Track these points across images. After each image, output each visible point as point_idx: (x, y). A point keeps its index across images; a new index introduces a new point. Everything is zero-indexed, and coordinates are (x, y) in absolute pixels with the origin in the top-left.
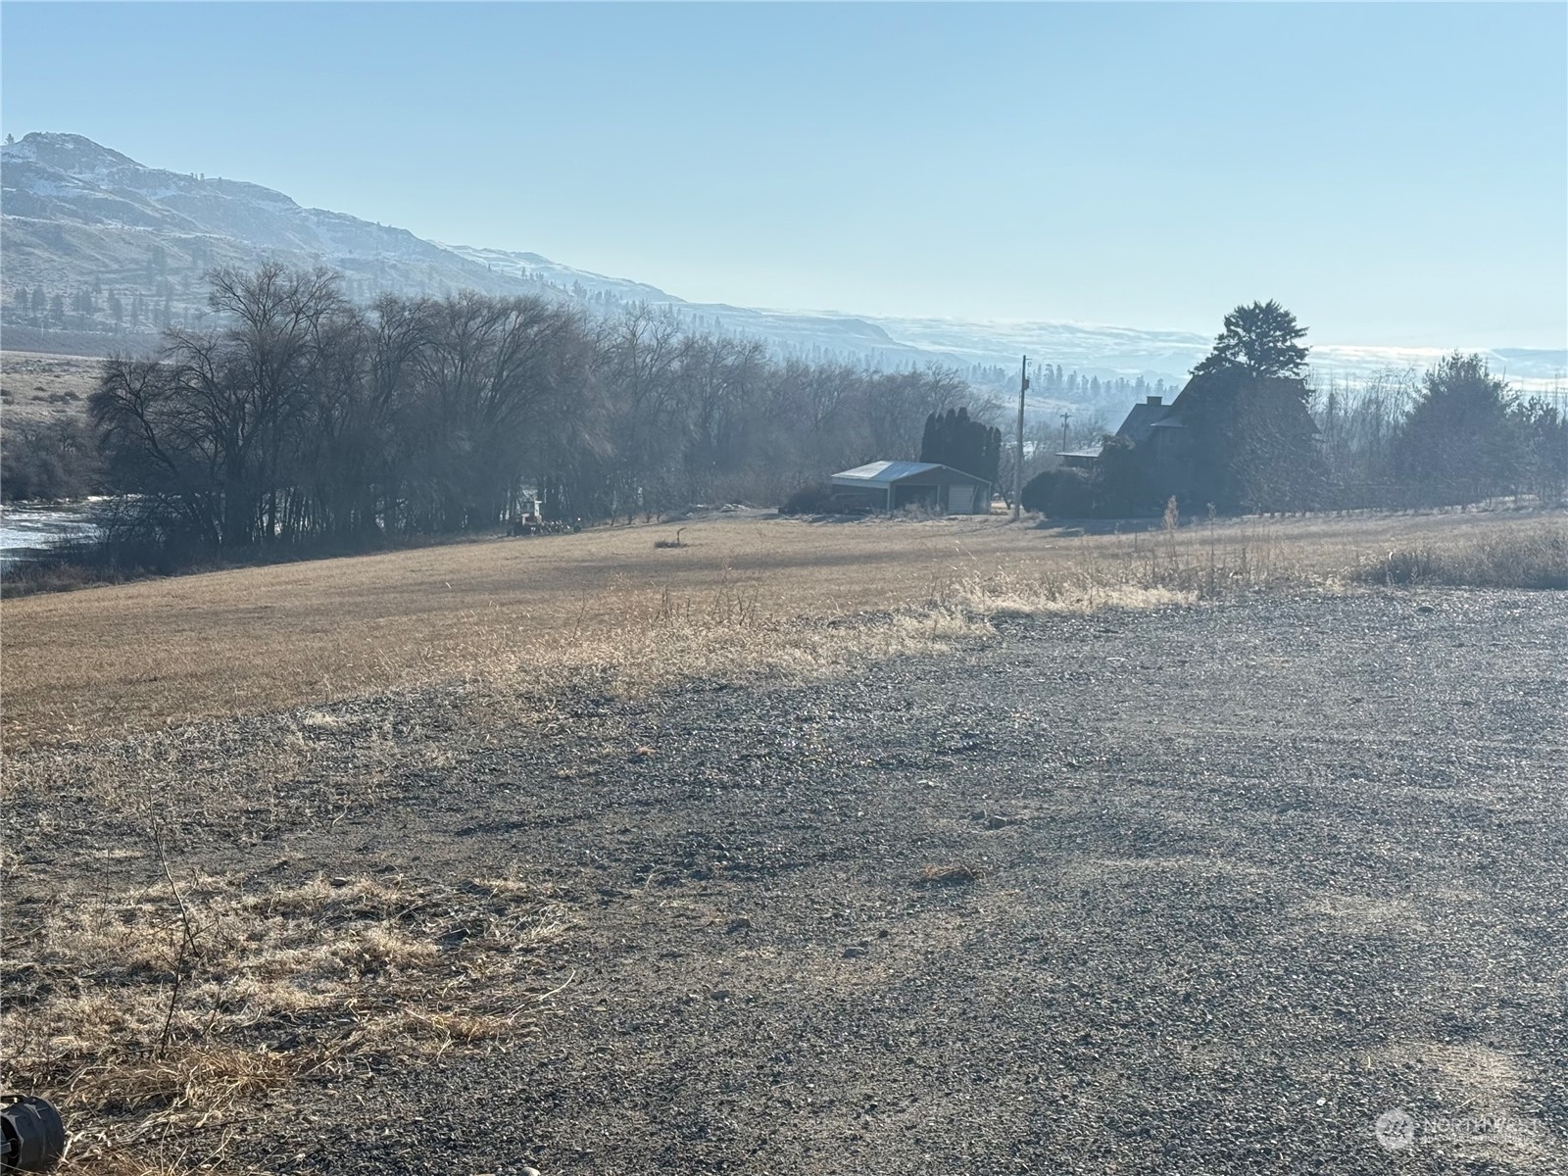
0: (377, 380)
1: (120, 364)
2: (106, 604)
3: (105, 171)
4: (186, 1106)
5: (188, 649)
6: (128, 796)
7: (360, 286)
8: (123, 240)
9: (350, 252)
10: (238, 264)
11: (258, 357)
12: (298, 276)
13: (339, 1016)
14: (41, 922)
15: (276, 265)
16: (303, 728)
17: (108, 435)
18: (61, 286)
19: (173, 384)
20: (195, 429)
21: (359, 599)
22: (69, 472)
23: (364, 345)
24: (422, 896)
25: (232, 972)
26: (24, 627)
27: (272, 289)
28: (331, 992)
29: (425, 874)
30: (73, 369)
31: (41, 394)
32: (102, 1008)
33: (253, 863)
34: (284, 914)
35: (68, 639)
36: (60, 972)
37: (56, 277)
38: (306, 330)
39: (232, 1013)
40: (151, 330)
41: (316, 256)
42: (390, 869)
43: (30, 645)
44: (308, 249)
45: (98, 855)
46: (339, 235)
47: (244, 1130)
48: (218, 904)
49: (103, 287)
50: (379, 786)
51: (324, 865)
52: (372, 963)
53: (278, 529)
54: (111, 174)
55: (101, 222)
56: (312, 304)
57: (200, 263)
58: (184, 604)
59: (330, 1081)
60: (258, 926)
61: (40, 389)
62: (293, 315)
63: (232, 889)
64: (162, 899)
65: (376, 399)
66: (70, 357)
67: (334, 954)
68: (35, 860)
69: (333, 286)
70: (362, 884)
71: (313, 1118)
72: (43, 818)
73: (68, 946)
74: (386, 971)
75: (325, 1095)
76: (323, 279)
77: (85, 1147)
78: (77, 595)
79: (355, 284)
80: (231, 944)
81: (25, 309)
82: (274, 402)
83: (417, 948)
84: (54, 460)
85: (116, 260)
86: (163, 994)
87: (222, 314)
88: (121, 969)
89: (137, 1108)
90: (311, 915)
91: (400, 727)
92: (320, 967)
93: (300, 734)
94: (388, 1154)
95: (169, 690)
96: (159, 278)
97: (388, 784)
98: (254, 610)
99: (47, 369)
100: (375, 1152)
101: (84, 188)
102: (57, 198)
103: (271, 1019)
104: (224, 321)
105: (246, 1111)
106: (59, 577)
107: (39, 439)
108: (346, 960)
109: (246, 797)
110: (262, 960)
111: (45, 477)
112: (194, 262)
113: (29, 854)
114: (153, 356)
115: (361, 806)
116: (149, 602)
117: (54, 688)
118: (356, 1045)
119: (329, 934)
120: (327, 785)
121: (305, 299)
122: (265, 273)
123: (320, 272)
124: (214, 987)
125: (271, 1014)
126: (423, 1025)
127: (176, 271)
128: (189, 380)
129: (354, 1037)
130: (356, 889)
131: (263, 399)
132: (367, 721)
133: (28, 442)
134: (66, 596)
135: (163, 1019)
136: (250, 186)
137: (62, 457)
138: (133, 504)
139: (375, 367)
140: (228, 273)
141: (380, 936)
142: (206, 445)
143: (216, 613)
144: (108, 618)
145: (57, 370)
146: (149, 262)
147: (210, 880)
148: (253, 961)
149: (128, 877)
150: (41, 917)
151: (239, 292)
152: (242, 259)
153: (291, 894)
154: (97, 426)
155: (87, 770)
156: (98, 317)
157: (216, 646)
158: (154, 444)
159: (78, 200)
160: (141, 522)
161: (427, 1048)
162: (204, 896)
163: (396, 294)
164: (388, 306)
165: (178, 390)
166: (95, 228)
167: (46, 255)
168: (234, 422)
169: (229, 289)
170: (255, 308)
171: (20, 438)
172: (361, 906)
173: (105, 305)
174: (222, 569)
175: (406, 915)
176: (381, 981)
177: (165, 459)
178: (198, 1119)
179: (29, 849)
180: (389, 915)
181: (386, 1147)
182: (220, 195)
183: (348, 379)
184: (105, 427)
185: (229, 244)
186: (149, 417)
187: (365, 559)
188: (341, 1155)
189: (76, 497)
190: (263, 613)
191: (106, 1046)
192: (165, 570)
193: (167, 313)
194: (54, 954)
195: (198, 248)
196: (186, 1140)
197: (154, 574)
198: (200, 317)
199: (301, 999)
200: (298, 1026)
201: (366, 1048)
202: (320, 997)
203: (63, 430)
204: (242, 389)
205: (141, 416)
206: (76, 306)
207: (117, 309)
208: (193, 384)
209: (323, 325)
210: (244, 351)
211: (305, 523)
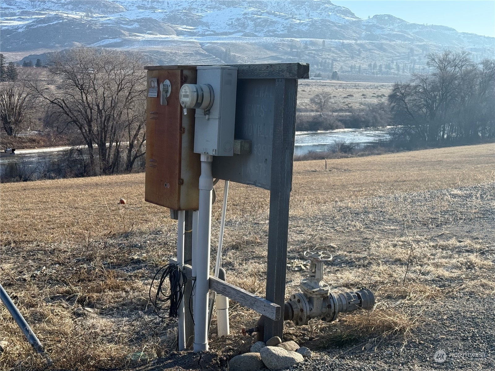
0: (481, 87)
1: (398, 85)
2: (391, 158)
3: (397, 25)
4: (410, 299)
5: (415, 172)
6: (396, 211)
7: (477, 56)
8: (401, 46)
9: (474, 46)
10: (436, 51)
11: (442, 81)
12: (456, 55)
13: (459, 280)
14: (369, 245)
15: (449, 51)
16: (450, 194)
17: (394, 106)
18: (382, 61)
19: (414, 91)
20: (420, 105)
21: (471, 159)
22: (382, 119)
23: (477, 76)
24: (488, 247)
25: (425, 264)
26: (367, 165)
27: (447, 59)
28: (456, 273)
29: (489, 241)
30: (384, 87)
31: (374, 95)
32: (386, 270)
33: (433, 234)
34: (442, 249)
35: (379, 168)
36: (374, 259)
37: (380, 59)
38: (458, 72)
39: (425, 276)
40: (408, 74)
41: (463, 48)
42: (477, 238)
43: (368, 170)
44: (460, 46)
45: (386, 227)
46: (471, 40)
47: (428, 308)
48: (421, 244)
49: (394, 61)
50: (475, 213)
51: (455, 236)
52: (470, 266)
53: (445, 136)
54: (398, 26)
55: (394, 41)
56: (460, 63)
57: (425, 52)
58: (415, 159)
59: (456, 298)
60: (434, 251)
61: (374, 94)
62: (454, 67)
63: (426, 240)
64: (405, 242)
65: (480, 93)
66: (383, 83)
67: (458, 262)
68: (368, 228)
69: (467, 57)
70: (468, 242)
71: (449, 307)
72: (371, 216)
73: (377, 252)
74: (475, 269)
75: (454, 301)
76: (464, 55)
77: (381, 307)
78: (383, 156)
79: (475, 56)
80: (425, 256)
81: (371, 69)
82: (446, 95)
83: (485, 262)
84: (377, 115)
85: (398, 53)
86: (404, 268)
87: (431, 68)
88: (392, 260)
89: (396, 298)
90: (451, 250)
91: (483, 196)
92: (453, 265)
93: (449, 196)
94: (473, 320)
95: (409, 184)
96: (412, 58)
97: (478, 213)
98: (437, 161)
99: (377, 87)
100: (469, 319)
101: (390, 31)
102: (382, 34)
103: (437, 279)
104: (432, 70)
105: (429, 303)
106: (377, 151)
107: (373, 109)
108: (462, 264)
109: (431, 214)
110: (435, 262)
111: (374, 120)
112: (423, 52)
113: (366, 226)
114: (409, 82)
115: (468, 219)
116: (404, 158)
117: (375, 182)
118: (464, 288)
119: (457, 256)
120: (458, 212)
121: (458, 62)
122: (445, 54)
123: (464, 53)
124: (419, 267)
125: (437, 277)
126: (486, 285)
127: (417, 55)
128: (419, 89)
129: (464, 286)
130: (466, 243)
131: (443, 95)
132: (472, 193)
133: (370, 110)
134: (379, 156)
135: (404, 275)
136: (442, 26)
137: (380, 114)
138: (400, 129)
139: (480, 83)
140: (433, 55)
141: (473, 257)
142: (424, 110)
143: (424, 162)
144: (391, 163)
145: (379, 88)
146: (409, 53)
147: (419, 237)
148: (432, 261)
149: (395, 235)
150: (369, 243)
151: (437, 61)
152: (438, 50)
153: (445, 243)
154: (390, 104)
155: (383, 203)
156: (392, 71)
157: (424, 172)
158: (408, 110)
159: (389, 35)
160: (402, 134)
161: (487, 292)
162: (418, 242)
163: (489, 58)
164: (486, 63)
165: (416, 92)
166: (392, 43)
167: (378, 52)
168: (433, 102)
169: (433, 60)
170: (441, 65)
171: (368, 109)
172: (467, 248)
173: (395, 67)
174: (427, 149)
175: (482, 253)
176: (473, 271)
177: (410, 114)
178: (414, 303)
179: (366, 224)
180: (476, 252)
181: (473, 318)
182: (432, 30)
183: (471, 87)
184: (393, 104)
185: (435, 46)
186: (406, 101)
187: (474, 146)
188: (458, 318)
189: (383, 126)
190: (439, 162)
191: (387, 281)
192: (409, 149)
193: (413, 69)
194: (373, 254)
195: (424, 48)
196: (410, 309)
197: (406, 150)
198: (423, 69)
199: (447, 274)
200: (446, 282)
201: (467, 289)
202: (453, 274)
203: (380, 106)
204: (436, 91)
205: (404, 101)
206: (386, 68)
207: (398, 68)
208: (420, 90)
209: (464, 70)
210: (437, 79)
211: (454, 134)
